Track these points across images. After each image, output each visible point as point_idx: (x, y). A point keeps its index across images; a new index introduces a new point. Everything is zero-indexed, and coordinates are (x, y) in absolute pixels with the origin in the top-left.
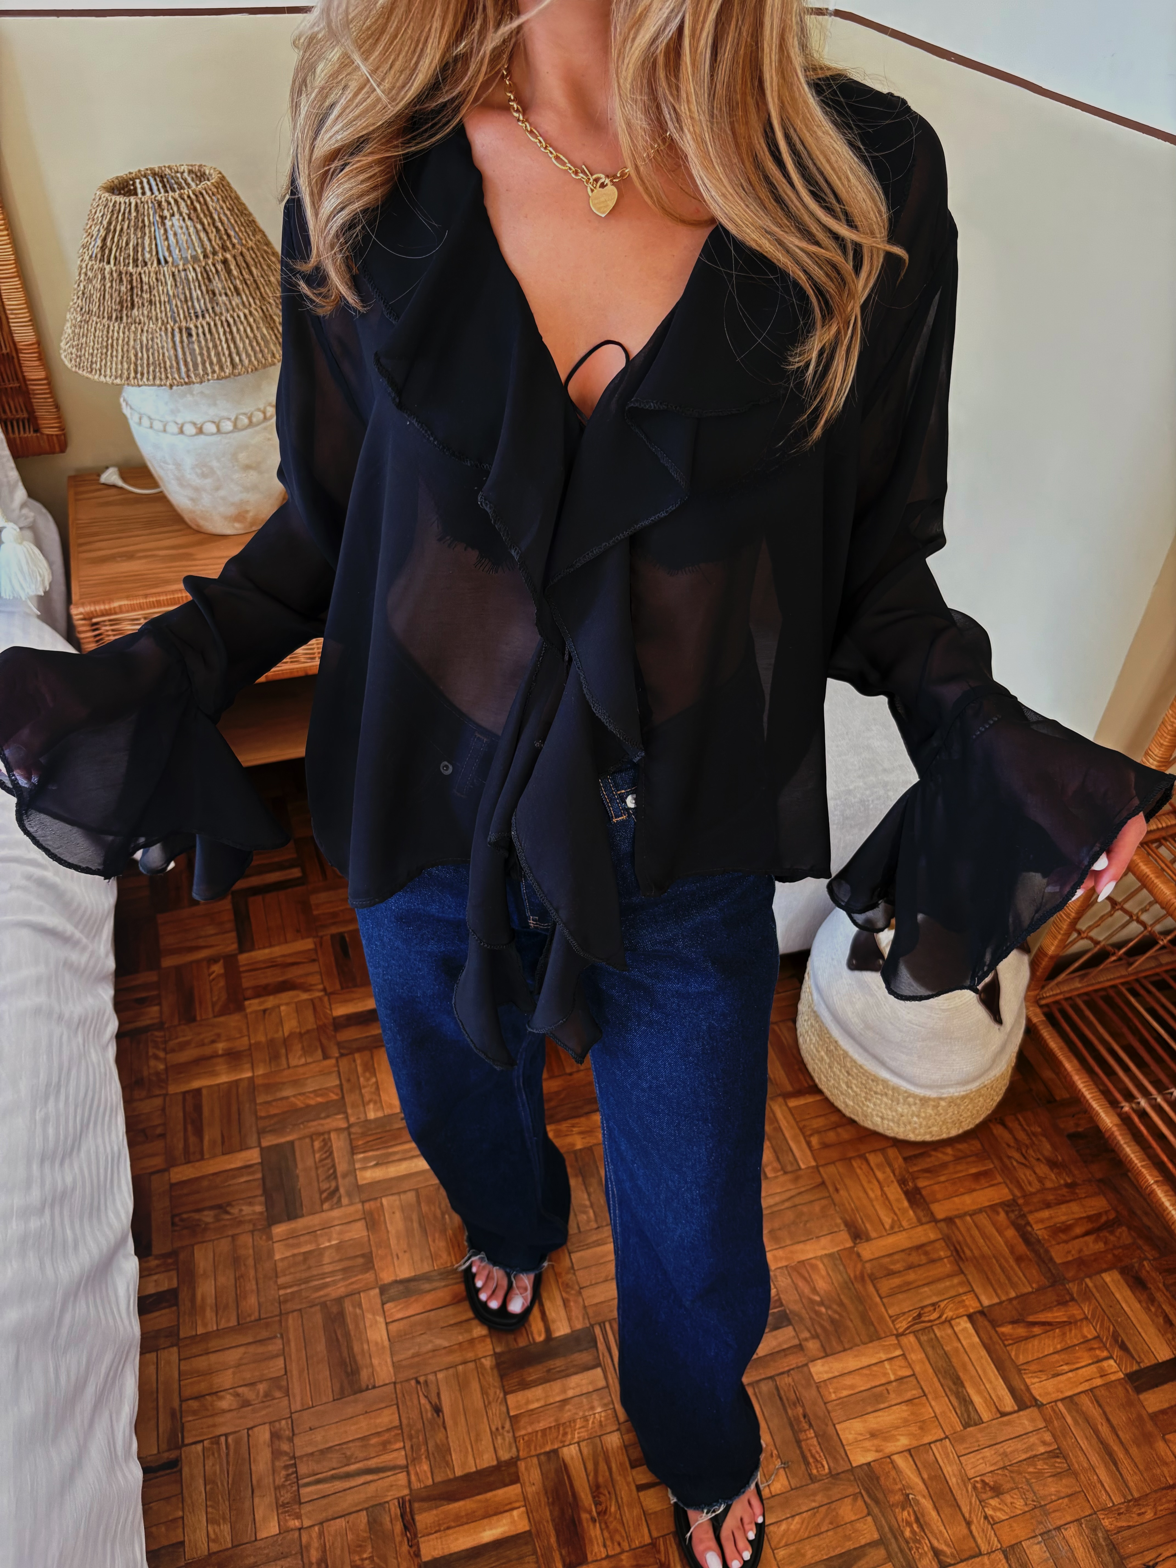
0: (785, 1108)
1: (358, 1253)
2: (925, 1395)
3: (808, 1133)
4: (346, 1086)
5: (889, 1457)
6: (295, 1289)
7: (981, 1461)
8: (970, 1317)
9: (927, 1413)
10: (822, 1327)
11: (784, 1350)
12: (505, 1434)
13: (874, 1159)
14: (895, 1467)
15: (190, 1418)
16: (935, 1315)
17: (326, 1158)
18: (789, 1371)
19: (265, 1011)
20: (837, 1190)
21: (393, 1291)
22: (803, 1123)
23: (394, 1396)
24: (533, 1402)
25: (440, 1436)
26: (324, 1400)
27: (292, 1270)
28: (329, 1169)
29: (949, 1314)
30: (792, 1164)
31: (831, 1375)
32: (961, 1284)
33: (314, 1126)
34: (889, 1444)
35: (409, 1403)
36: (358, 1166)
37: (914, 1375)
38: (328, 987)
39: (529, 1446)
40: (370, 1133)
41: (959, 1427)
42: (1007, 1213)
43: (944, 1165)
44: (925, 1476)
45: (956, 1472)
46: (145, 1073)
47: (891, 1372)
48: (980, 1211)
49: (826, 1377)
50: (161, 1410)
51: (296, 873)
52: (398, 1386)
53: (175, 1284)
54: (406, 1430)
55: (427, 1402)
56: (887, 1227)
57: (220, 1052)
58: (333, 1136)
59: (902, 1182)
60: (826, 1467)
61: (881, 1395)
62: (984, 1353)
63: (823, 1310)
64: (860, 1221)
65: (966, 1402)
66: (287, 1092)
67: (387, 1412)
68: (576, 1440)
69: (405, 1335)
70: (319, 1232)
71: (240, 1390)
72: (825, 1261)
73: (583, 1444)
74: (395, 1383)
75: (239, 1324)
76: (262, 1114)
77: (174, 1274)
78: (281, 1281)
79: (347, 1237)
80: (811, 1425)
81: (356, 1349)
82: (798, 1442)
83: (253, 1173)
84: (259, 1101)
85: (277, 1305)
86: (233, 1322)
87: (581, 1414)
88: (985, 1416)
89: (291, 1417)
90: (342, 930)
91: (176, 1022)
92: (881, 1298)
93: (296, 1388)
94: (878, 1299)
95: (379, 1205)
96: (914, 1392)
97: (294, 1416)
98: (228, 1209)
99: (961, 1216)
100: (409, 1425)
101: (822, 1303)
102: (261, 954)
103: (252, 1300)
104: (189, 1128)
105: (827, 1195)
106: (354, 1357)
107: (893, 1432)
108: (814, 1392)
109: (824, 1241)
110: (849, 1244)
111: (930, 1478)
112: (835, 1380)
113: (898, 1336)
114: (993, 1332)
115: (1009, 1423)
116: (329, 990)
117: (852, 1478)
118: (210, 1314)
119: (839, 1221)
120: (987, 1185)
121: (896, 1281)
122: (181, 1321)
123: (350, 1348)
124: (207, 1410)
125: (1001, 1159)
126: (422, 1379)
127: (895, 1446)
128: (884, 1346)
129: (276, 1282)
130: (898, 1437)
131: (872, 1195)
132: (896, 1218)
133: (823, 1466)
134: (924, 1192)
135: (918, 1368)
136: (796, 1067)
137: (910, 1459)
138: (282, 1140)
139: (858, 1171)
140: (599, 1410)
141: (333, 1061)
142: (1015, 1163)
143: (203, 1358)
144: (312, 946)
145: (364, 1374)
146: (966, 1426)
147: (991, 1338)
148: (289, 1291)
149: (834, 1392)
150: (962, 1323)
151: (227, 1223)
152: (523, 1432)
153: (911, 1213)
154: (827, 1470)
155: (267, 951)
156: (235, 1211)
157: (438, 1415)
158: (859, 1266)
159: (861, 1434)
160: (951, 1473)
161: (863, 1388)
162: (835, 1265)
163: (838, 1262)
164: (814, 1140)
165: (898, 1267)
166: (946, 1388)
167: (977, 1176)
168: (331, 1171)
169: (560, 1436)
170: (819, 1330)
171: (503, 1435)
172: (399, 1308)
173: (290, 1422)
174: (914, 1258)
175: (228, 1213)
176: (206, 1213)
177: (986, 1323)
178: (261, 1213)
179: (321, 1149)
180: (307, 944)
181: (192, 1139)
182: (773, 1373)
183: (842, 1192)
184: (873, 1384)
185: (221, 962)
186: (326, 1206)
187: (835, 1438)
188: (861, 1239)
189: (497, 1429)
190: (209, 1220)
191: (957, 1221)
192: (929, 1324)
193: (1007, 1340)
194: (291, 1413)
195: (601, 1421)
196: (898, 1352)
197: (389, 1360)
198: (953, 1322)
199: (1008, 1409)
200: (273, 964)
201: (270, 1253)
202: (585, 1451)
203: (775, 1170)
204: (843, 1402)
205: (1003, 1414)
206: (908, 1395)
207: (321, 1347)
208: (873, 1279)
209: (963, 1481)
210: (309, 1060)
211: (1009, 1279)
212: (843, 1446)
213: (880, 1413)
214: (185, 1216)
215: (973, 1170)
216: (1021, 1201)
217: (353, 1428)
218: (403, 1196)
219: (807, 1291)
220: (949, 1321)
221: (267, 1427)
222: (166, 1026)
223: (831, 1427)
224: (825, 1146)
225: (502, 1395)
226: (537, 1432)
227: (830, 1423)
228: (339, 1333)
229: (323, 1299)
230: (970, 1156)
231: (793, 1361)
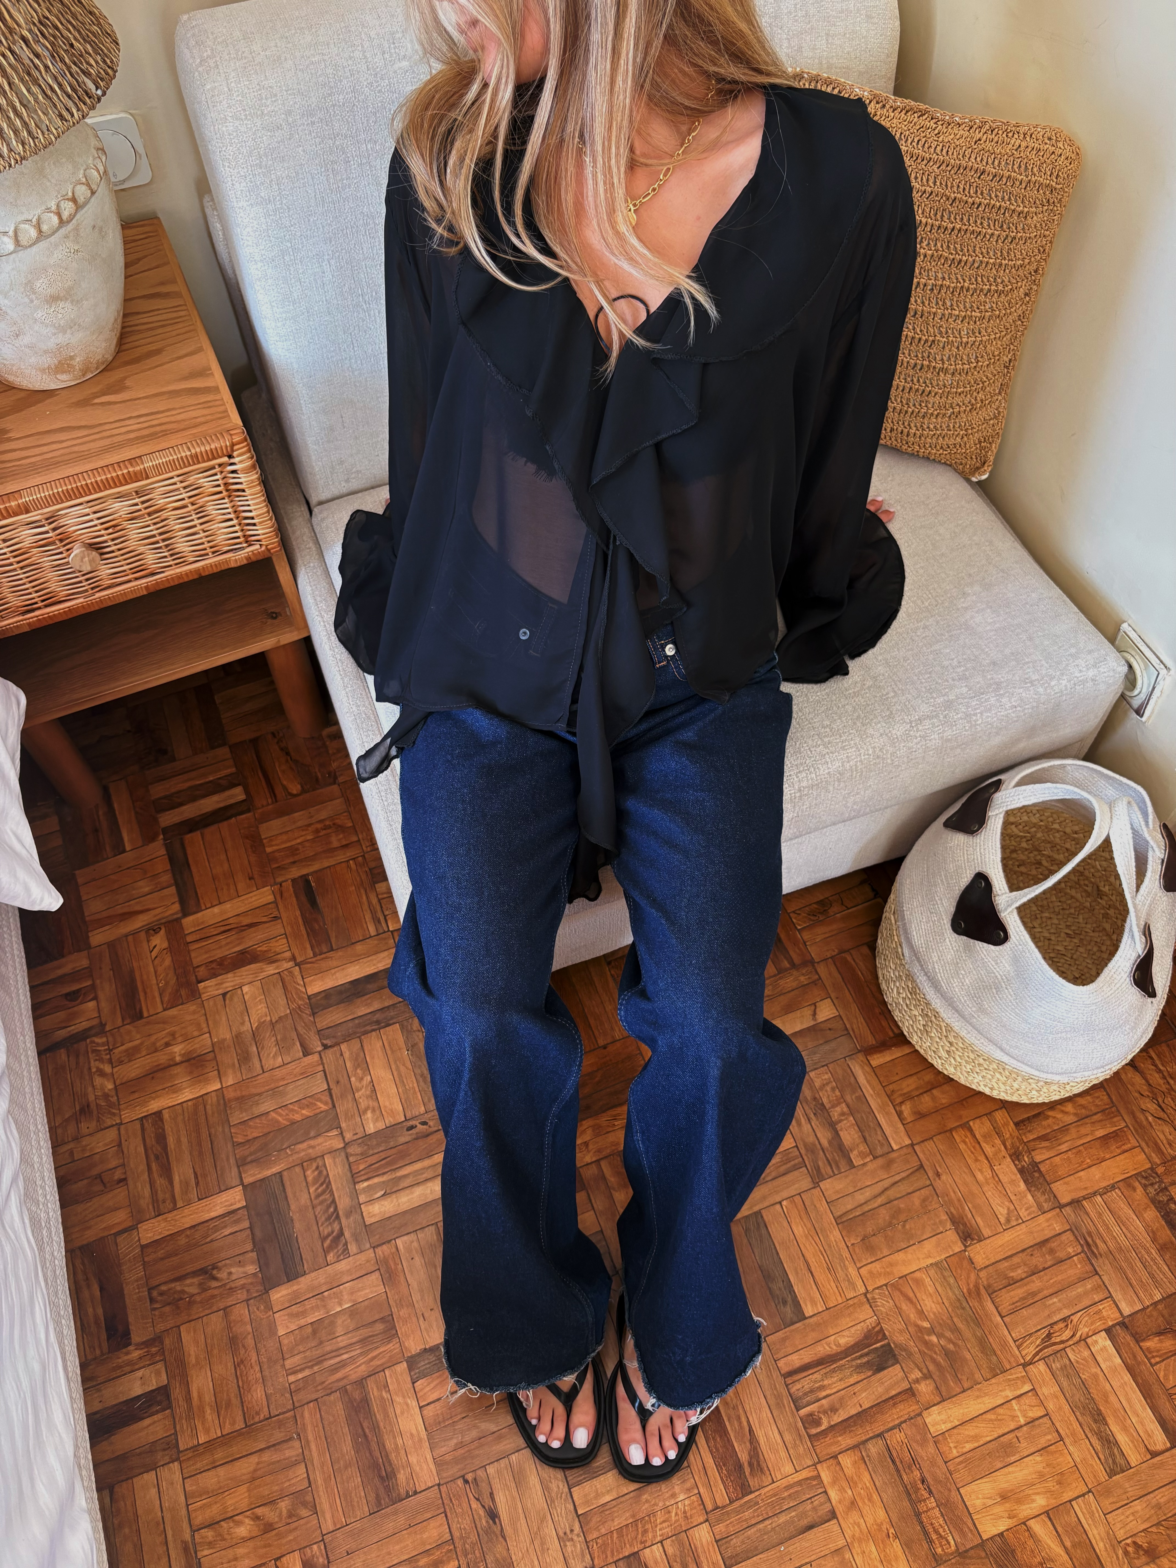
0: (867, 1069)
1: (377, 1317)
2: (1062, 1439)
3: (898, 1101)
4: (336, 1091)
5: (1024, 1523)
6: (307, 1373)
7: (1131, 1518)
8: (1108, 1331)
9: (1066, 1462)
10: (934, 1361)
11: (892, 1398)
12: (575, 1538)
13: (980, 1127)
14: (1032, 1535)
15: (206, 1552)
16: (1067, 1334)
17: (324, 1192)
18: (899, 1425)
19: (224, 995)
20: (938, 1175)
21: (422, 1364)
22: (891, 1087)
23: (440, 1501)
24: (603, 1494)
25: (500, 1548)
26: (359, 1514)
27: (301, 1348)
28: (329, 1207)
29: (1083, 1330)
30: (882, 1145)
31: (949, 1426)
32: (1096, 1289)
33: (303, 1149)
34: (1024, 1507)
35: (459, 1510)
36: (362, 1198)
37: (1047, 1415)
38: (297, 955)
39: (604, 1552)
40: (371, 1152)
41: (1103, 1476)
42: (1145, 1187)
43: (1064, 1129)
44: (1068, 1544)
45: (1103, 1535)
46: (92, 1098)
47: (1021, 1413)
48: (1113, 1187)
49: (944, 1427)
50: (171, 1545)
51: (237, 794)
52: (443, 1489)
53: (164, 1380)
54: (459, 1544)
55: (480, 1506)
56: (1002, 1220)
57: (178, 1059)
58: (328, 1160)
59: (1016, 1156)
60: (952, 1542)
61: (1010, 1445)
62: (1127, 1377)
63: (934, 1339)
64: (970, 1215)
65: (1109, 1442)
66: (267, 1106)
67: (433, 1523)
68: (659, 1539)
69: (444, 1421)
70: (326, 1294)
71: (259, 1511)
72: (932, 1272)
73: (667, 1544)
74: (439, 1485)
75: (246, 1426)
76: (240, 1139)
77: (160, 1366)
78: (289, 1363)
79: (360, 1296)
80: (930, 1492)
81: (389, 1445)
82: (918, 1515)
83: (237, 1221)
84: (234, 1120)
85: (288, 1395)
86: (239, 1424)
87: (661, 1504)
88: (1134, 1458)
89: (323, 1540)
90: (304, 871)
91: (119, 1022)
92: (1002, 1317)
93: (324, 1503)
94: (999, 1319)
95: (394, 1250)
96: (1049, 1437)
97: (327, 1538)
98: (215, 1272)
99: (1089, 1197)
100: (462, 1537)
101: (932, 1331)
102: (212, 915)
103: (258, 1394)
104: (154, 1166)
105: (928, 1182)
106: (387, 1456)
107: (1027, 1492)
108: (931, 1449)
109: (928, 1245)
110: (958, 1247)
111: (1074, 1546)
112: (955, 1431)
113: (1025, 1365)
114: (1137, 1349)
115: (1162, 1464)
116: (299, 960)
117: (983, 1554)
118: (210, 1415)
119: (944, 1217)
120: (1119, 1151)
121: (1018, 1292)
122: (178, 1428)
123: (381, 1446)
124: (224, 1539)
125: (1133, 1114)
126: (470, 1477)
127: (1031, 1509)
128: (1009, 1380)
129: (283, 1366)
130: (1033, 1497)
131: (979, 1176)
132: (1012, 1207)
133: (949, 1543)
134: (1043, 1168)
135: (1051, 1406)
136: (877, 1011)
137: (1049, 1523)
138: (268, 1173)
139: (962, 1146)
140: (682, 1497)
141: (316, 1057)
142: (1150, 1119)
143: (210, 1473)
144: (271, 898)
145: (402, 1476)
146: (1112, 1473)
147: (1135, 1357)
148: (300, 1376)
149: (955, 1447)
150: (1100, 1341)
151: (216, 1292)
152: (595, 1535)
153: (1030, 1197)
154: (953, 1548)
155: (216, 910)
156: (223, 1275)
157: (495, 1523)
158: (973, 1277)
159: (990, 1498)
160: (1098, 1537)
161: (989, 1439)
162: (944, 1278)
163: (947, 1274)
164: (906, 1109)
165: (1019, 1273)
166: (1085, 1428)
167: (1105, 1139)
168: (332, 1210)
169: (640, 1536)
170: (932, 1367)
171: (572, 1540)
172: (432, 1385)
173: (322, 1547)
174: (1038, 1260)
175: (215, 1279)
176: (188, 1281)
177: (1129, 1338)
178: (255, 1274)
179: (316, 1180)
180: (264, 895)
181: (160, 1182)
182: (882, 1429)
183: (944, 1177)
184: (1001, 1432)
185: (163, 932)
186: (331, 1257)
187: (961, 1506)
188: (973, 1239)
189: (565, 1533)
190: (193, 1290)
191: (1084, 1202)
192: (1062, 1346)
193: (1153, 1357)
194: (323, 1535)
195: (685, 1512)
196: (1027, 1387)
197: (429, 1457)
198: (1089, 1340)
199: (1160, 1447)
200: (227, 928)
201: (273, 1329)
202: (670, 1551)
203: (862, 1155)
204: (967, 1459)
205: (1154, 1454)
206: (1042, 1442)
207: (347, 1447)
208: (992, 1292)
209: (1113, 1546)
210: (288, 1059)
211: (1152, 1277)
212: (970, 1514)
213: (1010, 1469)
214: (164, 1288)
215: (1100, 1133)
216: (1160, 1170)
217: (397, 1547)
218: (421, 1235)
219: (913, 1316)
220: (1084, 1339)
221: (297, 1554)
222: (108, 1028)
223: (954, 1493)
224: (920, 1116)
225: (566, 1489)
226: (612, 1532)
227: (953, 1488)
228: (365, 1425)
229: (341, 1384)
230: (1095, 1114)
231: (904, 1410)
